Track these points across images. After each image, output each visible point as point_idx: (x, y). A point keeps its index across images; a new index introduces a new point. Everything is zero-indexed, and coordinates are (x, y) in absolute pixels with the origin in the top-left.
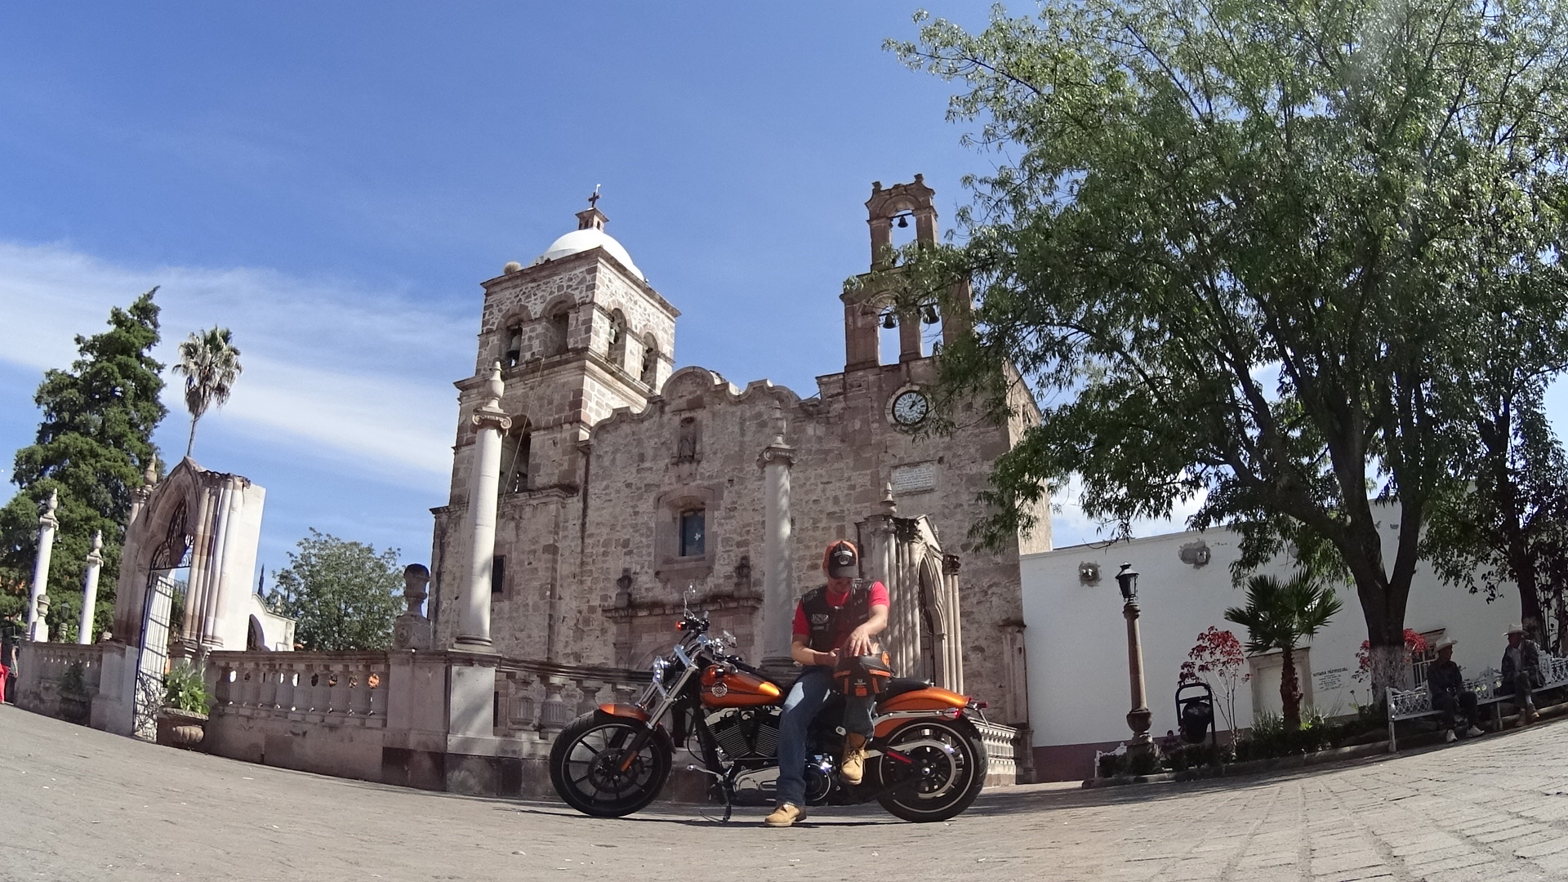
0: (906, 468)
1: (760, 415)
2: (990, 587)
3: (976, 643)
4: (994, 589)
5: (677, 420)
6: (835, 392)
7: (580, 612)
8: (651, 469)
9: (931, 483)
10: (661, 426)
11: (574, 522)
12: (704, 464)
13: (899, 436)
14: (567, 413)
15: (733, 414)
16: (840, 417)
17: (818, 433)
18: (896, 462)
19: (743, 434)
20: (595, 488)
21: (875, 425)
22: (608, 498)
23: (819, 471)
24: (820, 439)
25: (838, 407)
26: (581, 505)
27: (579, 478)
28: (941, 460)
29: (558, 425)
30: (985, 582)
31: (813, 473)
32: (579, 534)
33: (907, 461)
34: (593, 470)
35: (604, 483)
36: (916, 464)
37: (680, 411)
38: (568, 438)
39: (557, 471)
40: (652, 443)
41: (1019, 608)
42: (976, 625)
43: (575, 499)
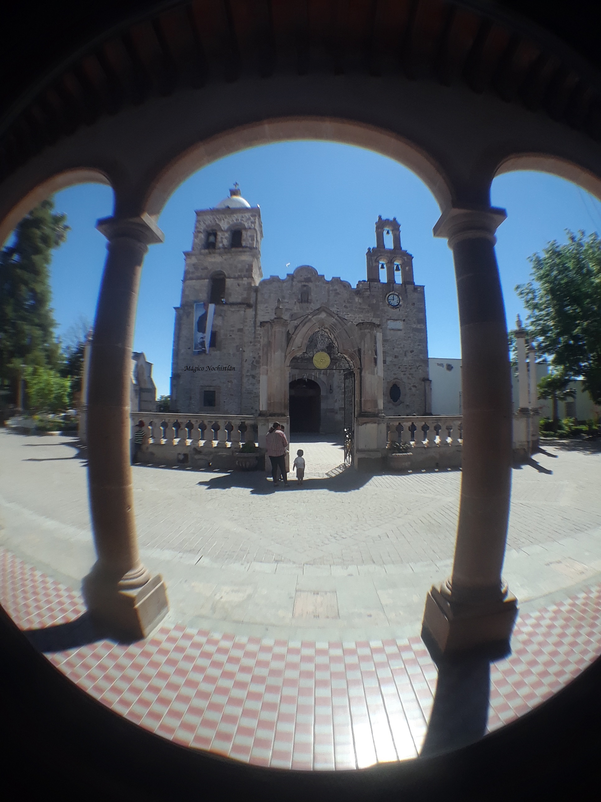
0: (392, 321)
1: (336, 290)
2: (419, 366)
3: (414, 385)
4: (420, 367)
5: (300, 285)
6: (366, 288)
7: (254, 358)
8: (288, 302)
9: (401, 328)
10: (292, 286)
11: (251, 320)
12: (312, 304)
13: (390, 309)
14: (245, 273)
15: (325, 287)
16: (368, 297)
17: (360, 301)
18: (389, 318)
19: (329, 296)
20: (261, 307)
21: (381, 303)
22: (267, 311)
23: (360, 315)
24: (360, 304)
25: (368, 293)
26: (254, 313)
27: (252, 301)
28: (404, 320)
29: (240, 277)
30: (418, 364)
31: (358, 316)
32: (253, 325)
33: (392, 318)
34: (259, 299)
35: (265, 305)
36: (397, 320)
37: (301, 282)
38: (246, 284)
39: (240, 297)
40: (288, 292)
41: (428, 375)
42: (414, 378)
43: (251, 310)
